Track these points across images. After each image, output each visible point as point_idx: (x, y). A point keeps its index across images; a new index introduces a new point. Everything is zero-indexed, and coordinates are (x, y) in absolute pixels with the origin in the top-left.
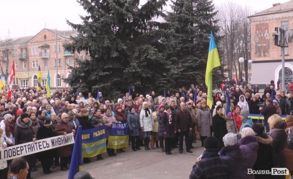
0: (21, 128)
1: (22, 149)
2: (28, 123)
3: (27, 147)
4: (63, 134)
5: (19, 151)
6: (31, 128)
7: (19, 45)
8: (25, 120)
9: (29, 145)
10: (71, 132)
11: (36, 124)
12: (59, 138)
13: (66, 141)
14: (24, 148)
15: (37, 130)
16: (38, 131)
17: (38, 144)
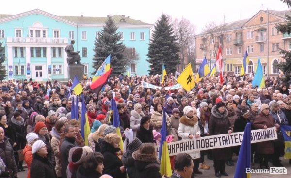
0: (216, 118)
1: (216, 140)
2: (224, 113)
3: (221, 139)
4: (263, 128)
5: (212, 142)
6: (227, 118)
7: (234, 30)
8: (221, 109)
9: (224, 137)
10: (274, 126)
11: (233, 115)
12: (258, 132)
13: (267, 136)
14: (218, 139)
15: (234, 120)
16: (236, 122)
17: (233, 137)
